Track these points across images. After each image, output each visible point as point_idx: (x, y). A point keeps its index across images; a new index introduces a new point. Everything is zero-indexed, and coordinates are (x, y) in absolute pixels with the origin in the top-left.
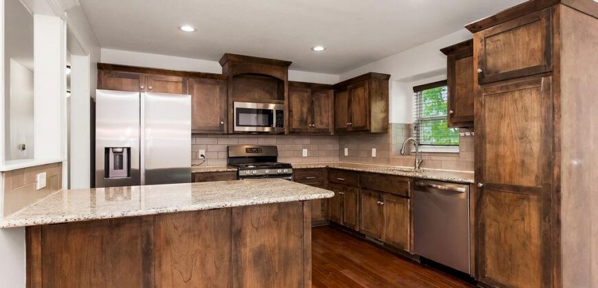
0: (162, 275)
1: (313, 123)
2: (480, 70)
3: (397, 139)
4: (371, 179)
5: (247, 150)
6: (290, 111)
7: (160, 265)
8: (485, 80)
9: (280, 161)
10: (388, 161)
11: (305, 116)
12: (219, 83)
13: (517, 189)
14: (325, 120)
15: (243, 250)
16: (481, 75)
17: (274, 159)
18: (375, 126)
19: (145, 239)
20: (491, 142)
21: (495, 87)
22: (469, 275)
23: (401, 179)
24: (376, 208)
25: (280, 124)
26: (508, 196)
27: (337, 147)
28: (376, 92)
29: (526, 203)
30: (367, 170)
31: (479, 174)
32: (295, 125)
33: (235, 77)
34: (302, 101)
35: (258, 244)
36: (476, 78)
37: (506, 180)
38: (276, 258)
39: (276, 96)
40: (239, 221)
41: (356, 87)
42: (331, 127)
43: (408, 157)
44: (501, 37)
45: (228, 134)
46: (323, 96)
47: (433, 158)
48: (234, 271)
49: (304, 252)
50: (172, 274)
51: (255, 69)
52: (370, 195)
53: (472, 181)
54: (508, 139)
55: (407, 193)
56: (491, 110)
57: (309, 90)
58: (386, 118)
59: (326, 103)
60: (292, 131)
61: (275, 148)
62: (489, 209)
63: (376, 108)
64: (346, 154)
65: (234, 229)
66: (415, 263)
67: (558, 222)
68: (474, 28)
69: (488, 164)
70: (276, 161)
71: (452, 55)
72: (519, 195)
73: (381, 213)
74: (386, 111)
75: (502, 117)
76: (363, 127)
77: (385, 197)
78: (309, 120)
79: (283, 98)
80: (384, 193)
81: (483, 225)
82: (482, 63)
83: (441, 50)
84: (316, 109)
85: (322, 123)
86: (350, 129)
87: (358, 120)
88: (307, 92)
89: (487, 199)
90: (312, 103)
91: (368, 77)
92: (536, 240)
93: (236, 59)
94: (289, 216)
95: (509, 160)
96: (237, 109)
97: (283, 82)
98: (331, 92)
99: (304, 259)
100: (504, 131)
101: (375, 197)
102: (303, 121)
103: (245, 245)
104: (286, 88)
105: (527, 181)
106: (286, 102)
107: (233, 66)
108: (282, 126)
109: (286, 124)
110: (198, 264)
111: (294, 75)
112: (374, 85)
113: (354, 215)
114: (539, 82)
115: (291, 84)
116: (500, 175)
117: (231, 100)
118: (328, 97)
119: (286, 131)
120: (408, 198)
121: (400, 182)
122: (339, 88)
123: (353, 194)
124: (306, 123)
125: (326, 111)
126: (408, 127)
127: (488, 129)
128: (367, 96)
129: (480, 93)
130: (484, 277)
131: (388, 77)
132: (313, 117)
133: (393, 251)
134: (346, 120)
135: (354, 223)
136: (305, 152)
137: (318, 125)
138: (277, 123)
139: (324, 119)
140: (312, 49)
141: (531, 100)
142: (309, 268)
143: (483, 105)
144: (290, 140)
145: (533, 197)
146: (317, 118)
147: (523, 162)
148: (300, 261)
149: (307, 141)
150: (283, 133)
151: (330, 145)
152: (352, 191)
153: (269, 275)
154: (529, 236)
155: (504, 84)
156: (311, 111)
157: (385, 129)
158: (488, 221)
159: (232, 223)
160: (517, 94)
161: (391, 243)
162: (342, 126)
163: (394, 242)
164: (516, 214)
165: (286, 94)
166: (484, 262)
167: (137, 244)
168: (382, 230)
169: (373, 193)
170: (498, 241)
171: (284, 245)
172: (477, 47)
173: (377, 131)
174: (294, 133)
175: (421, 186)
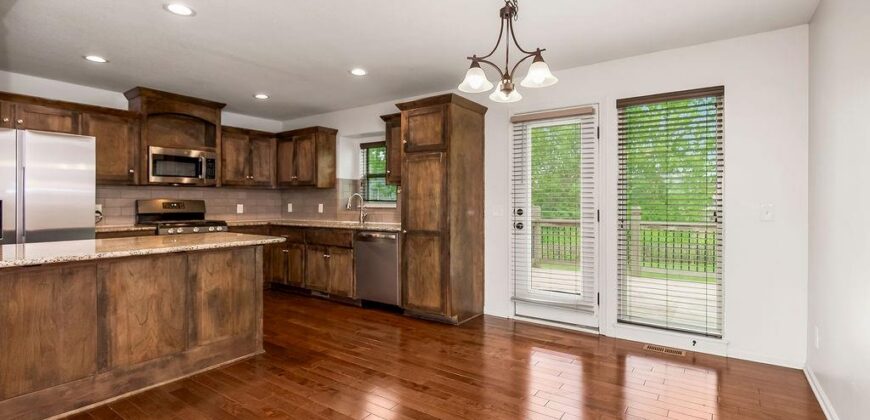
0: (117, 320)
1: (251, 175)
2: (405, 142)
3: (344, 194)
4: (317, 234)
5: (165, 205)
6: (223, 160)
7: (115, 310)
8: (409, 150)
9: (208, 218)
10: (335, 216)
11: (241, 167)
12: (126, 121)
13: (427, 233)
14: (266, 173)
15: (198, 293)
16: (406, 145)
17: (201, 216)
18: (322, 181)
19: (100, 285)
20: (412, 199)
21: (415, 156)
22: (397, 306)
23: (345, 231)
24: (322, 263)
25: (211, 175)
26: (422, 239)
27: (279, 203)
28: (323, 146)
29: (432, 243)
30: (313, 225)
31: (404, 225)
32: (229, 176)
33: (151, 115)
34: (238, 150)
35: (213, 287)
36: (402, 147)
37: (421, 227)
38: (230, 300)
39: (203, 141)
40: (195, 267)
41: (303, 139)
42: (272, 179)
43: (354, 212)
44: (418, 118)
45: (140, 185)
46: (263, 144)
47: (376, 213)
48: (190, 312)
49: (256, 293)
50: (128, 316)
51: (178, 108)
52: (316, 250)
53: (399, 229)
54: (422, 196)
55: (350, 244)
56: (412, 173)
57: (247, 137)
58: (333, 173)
59: (267, 152)
60: (224, 182)
61: (201, 203)
62: (411, 250)
63: (323, 163)
64: (290, 209)
65: (190, 274)
66: (357, 307)
67: (449, 254)
68: (401, 106)
69: (410, 215)
70: (203, 218)
71: (389, 123)
72: (428, 238)
73: (327, 266)
74: (334, 165)
75: (418, 179)
76: (309, 182)
77: (330, 250)
78: (247, 171)
79: (214, 145)
80: (329, 246)
81: (406, 264)
82: (407, 136)
83: (382, 117)
84: (255, 160)
85: (261, 175)
86: (295, 183)
87: (304, 174)
88: (242, 139)
89: (410, 243)
90: (251, 152)
91: (315, 130)
92: (438, 269)
93: (154, 95)
94: (242, 262)
95: (422, 212)
96: (154, 155)
97: (215, 126)
98: (274, 141)
99: (256, 300)
100: (420, 190)
101: (321, 251)
102: (238, 172)
103: (201, 289)
104: (219, 134)
105: (433, 227)
106: (218, 150)
107: (149, 103)
108: (213, 177)
109: (218, 174)
110: (154, 307)
111: (228, 119)
112: (322, 139)
113: (299, 272)
114: (439, 156)
115: (225, 129)
116: (417, 224)
117: (145, 143)
118: (269, 147)
119: (218, 184)
120: (351, 248)
121: (345, 234)
122: (283, 137)
123: (299, 251)
124: (243, 175)
125: (266, 162)
126: (354, 183)
127: (410, 188)
128: (313, 150)
129: (405, 160)
130: (407, 304)
131: (335, 132)
132: (251, 169)
133: (339, 300)
134: (291, 173)
135: (299, 281)
136: (240, 209)
137: (257, 177)
138: (208, 174)
139: (265, 171)
140: (254, 96)
141: (435, 168)
142: (261, 308)
143: (407, 169)
144: (222, 193)
145: (436, 238)
146: (256, 170)
147: (430, 213)
148: (252, 302)
149: (242, 195)
150: (213, 186)
151: (271, 200)
152: (297, 247)
153: (223, 316)
154: (433, 266)
155: (421, 154)
156: (249, 161)
157: (333, 184)
158: (410, 259)
159: (188, 269)
160: (427, 163)
161: (336, 293)
162: (285, 179)
163: (339, 292)
164: (426, 252)
165: (218, 141)
166: (407, 293)
167: (91, 291)
168: (327, 281)
169: (319, 247)
170: (416, 276)
171: (237, 288)
172: (404, 122)
173: (324, 186)
174: (226, 185)
175: (363, 237)
